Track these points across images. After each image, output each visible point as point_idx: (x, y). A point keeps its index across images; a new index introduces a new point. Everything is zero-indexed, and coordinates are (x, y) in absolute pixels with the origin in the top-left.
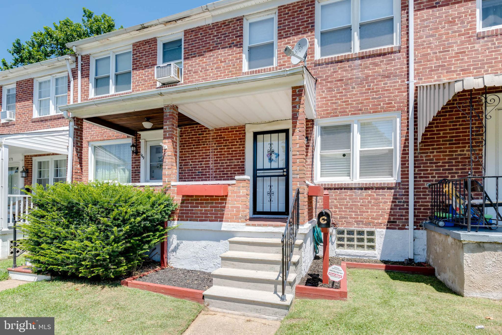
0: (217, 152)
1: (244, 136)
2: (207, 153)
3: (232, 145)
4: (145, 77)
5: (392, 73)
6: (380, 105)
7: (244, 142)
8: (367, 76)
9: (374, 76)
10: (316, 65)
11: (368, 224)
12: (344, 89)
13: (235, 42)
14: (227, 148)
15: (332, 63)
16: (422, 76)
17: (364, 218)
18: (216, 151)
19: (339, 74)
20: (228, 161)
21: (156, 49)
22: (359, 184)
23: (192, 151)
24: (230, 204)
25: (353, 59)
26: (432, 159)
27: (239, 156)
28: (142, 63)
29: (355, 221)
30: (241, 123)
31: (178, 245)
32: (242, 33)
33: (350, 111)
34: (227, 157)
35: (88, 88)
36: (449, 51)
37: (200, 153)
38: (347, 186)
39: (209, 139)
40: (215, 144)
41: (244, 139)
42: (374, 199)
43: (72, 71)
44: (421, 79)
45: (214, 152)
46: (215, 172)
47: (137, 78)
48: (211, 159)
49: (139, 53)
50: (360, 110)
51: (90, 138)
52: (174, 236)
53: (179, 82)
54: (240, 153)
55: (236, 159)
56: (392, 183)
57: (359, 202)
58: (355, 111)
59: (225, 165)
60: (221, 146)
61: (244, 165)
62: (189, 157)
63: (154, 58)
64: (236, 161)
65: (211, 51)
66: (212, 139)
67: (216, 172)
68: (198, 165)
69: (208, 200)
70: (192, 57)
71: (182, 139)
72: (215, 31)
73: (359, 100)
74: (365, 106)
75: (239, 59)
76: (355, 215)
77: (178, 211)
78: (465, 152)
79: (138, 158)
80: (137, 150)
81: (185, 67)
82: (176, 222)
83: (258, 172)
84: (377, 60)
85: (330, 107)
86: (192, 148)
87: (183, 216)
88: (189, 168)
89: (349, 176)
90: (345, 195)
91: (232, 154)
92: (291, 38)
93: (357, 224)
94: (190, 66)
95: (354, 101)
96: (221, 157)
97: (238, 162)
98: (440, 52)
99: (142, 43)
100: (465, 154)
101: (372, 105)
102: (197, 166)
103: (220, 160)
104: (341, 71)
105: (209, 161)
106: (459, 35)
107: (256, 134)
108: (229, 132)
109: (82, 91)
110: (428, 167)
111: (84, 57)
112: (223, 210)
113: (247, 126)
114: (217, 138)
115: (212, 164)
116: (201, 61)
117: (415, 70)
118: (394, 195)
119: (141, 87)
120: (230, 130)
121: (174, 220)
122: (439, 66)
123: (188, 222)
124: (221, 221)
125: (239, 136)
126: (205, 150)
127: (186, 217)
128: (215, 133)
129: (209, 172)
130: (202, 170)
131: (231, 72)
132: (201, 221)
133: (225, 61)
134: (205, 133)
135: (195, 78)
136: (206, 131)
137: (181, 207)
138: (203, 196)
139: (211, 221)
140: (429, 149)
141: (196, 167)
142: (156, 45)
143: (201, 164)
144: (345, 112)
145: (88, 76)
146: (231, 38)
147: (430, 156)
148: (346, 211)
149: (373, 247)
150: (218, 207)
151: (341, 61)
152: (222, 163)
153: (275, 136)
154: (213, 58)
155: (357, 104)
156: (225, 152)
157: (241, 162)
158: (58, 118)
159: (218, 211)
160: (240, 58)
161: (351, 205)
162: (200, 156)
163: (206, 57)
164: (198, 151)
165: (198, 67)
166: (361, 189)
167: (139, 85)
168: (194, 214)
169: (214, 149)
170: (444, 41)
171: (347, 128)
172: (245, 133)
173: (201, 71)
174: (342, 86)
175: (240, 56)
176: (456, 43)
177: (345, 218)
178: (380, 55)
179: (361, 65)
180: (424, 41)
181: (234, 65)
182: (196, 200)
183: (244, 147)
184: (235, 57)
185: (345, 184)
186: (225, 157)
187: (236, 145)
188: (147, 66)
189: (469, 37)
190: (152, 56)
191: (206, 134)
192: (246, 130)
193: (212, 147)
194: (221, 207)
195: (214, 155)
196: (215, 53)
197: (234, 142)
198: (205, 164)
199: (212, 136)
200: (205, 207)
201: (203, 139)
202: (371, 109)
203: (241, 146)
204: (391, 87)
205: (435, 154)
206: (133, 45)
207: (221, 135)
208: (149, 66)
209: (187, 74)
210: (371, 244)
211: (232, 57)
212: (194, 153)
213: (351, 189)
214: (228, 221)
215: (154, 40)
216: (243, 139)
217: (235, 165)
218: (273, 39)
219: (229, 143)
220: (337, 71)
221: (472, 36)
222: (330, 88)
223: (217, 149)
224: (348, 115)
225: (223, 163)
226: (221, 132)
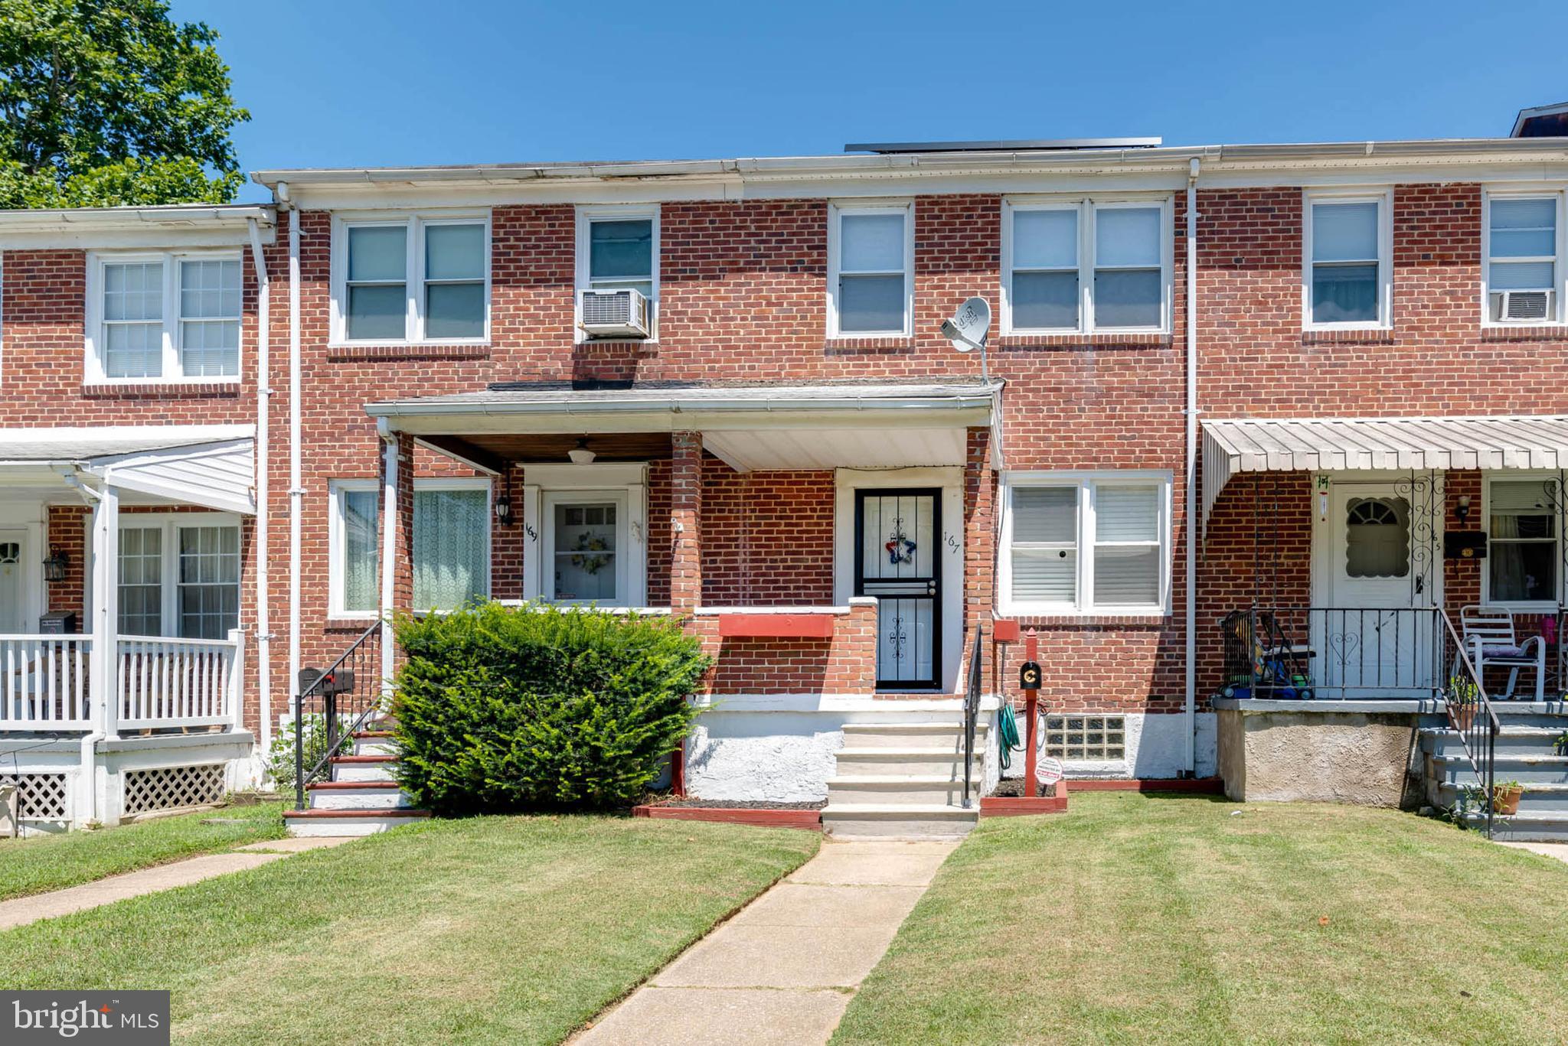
0: (758, 532)
1: (832, 497)
2: (731, 532)
3: (798, 518)
4: (536, 309)
5: (1156, 389)
6: (1134, 452)
7: (831, 510)
8: (1110, 389)
9: (1122, 389)
10: (1002, 349)
11: (1109, 704)
12: (1062, 410)
13: (806, 259)
14: (787, 525)
15: (1037, 348)
16: (1212, 402)
17: (1103, 692)
18: (755, 529)
19: (1053, 376)
20: (789, 557)
21: (570, 237)
22: (1092, 618)
24: (837, 656)
25: (1080, 348)
26: (1228, 572)
27: (817, 545)
28: (527, 267)
29: (1084, 699)
30: (826, 466)
31: (711, 749)
32: (825, 240)
33: (1075, 460)
34: (786, 546)
35: (327, 313)
36: (1256, 359)
38: (1068, 623)
39: (737, 498)
40: (753, 511)
41: (832, 503)
42: (1122, 650)
43: (265, 252)
44: (1209, 409)
45: (751, 532)
46: (752, 582)
47: (508, 309)
48: (741, 550)
49: (517, 240)
50: (1096, 459)
51: (337, 468)
52: (702, 730)
53: (644, 337)
54: (821, 538)
55: (809, 553)
56: (1155, 618)
57: (1092, 657)
58: (1084, 460)
59: (781, 565)
60: (771, 518)
61: (830, 567)
63: (566, 260)
64: (810, 557)
65: (740, 270)
66: (745, 498)
67: (756, 582)
69: (786, 646)
70: (684, 278)
71: (656, 491)
72: (753, 221)
73: (1092, 438)
74: (1105, 452)
75: (818, 304)
76: (1085, 685)
77: (713, 673)
78: (1282, 560)
79: (514, 535)
80: (510, 513)
81: (663, 301)
82: (707, 697)
83: (866, 585)
84: (1130, 356)
85: (1033, 445)
87: (726, 684)
89: (1073, 600)
90: (1065, 643)
91: (800, 539)
92: (946, 276)
93: (1089, 705)
94: (680, 299)
95: (1084, 438)
96: (770, 546)
97: (816, 560)
98: (1242, 359)
99: (525, 213)
100: (1282, 564)
101: (1119, 452)
103: (767, 553)
104: (1058, 370)
105: (737, 554)
106: (1275, 332)
107: (861, 495)
108: (790, 483)
109: (303, 320)
110: (1220, 586)
111: (309, 217)
112: (822, 669)
113: (840, 475)
114: (759, 497)
115: (744, 561)
116: (712, 292)
117: (1198, 388)
118: (1161, 642)
119: (523, 337)
120: (793, 479)
121: (701, 692)
122: (1241, 387)
123: (738, 696)
124: (819, 691)
125: (818, 497)
126: (725, 525)
127: (732, 684)
128: (753, 483)
129: (737, 582)
130: (715, 576)
131: (795, 332)
132: (769, 692)
133: (781, 304)
134: (724, 481)
135: (696, 334)
136: (727, 477)
137: (720, 662)
138: (774, 638)
139: (792, 692)
140: (1222, 550)
142: (573, 225)
143: (714, 561)
144: (1064, 460)
145: (324, 277)
146: (795, 248)
147: (1223, 565)
149: (1118, 753)
150: (810, 662)
151: (1057, 348)
152: (772, 561)
153: (907, 501)
154: (747, 291)
155: (1088, 445)
156: (779, 532)
157: (824, 560)
158: (203, 396)
159: (811, 669)
160: (821, 303)
161: (1077, 664)
162: (710, 540)
163: (728, 284)
165: (704, 306)
166: (1096, 628)
167: (518, 330)
168: (753, 677)
169: (752, 525)
170: (1250, 338)
171: (1068, 496)
172: (833, 490)
173: (713, 320)
174: (1058, 404)
175: (819, 297)
176: (1269, 345)
177: (1064, 691)
178: (1133, 347)
179: (1097, 362)
180: (1215, 333)
181: (803, 318)
182: (757, 647)
183: (830, 524)
184: (806, 297)
185: (1064, 618)
186: (780, 546)
187: (811, 517)
188: (541, 281)
189: (1290, 338)
190: (559, 253)
191: (728, 484)
192: (837, 484)
193: (745, 518)
194: (818, 662)
195: (751, 539)
196: (753, 278)
197: (805, 510)
198: (725, 561)
199: (746, 491)
200: (778, 662)
202: (1116, 459)
203: (824, 521)
204: (1155, 417)
205: (1233, 560)
206: (494, 213)
207: (771, 490)
208: (549, 280)
209: (671, 320)
210: (1116, 746)
211: (799, 297)
213: (1077, 628)
214: (833, 692)
215: (567, 212)
216: (828, 503)
217: (806, 567)
218: (902, 267)
219: (792, 510)
220: (1049, 369)
221: (1295, 338)
222: (1033, 404)
223: (759, 525)
224: (1071, 467)
225: (775, 561)
226: (768, 483)
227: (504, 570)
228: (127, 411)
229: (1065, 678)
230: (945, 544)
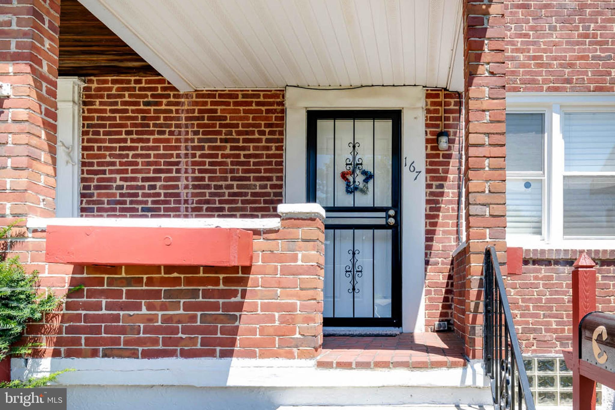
0: (201, 156)
1: (282, 119)
2: (171, 156)
3: (245, 140)
7: (281, 133)
9: (597, 6)
12: (533, 28)
14: (232, 148)
18: (198, 153)
20: (235, 183)
22: (566, 252)
23: (121, 149)
27: (266, 171)
29: (557, 339)
30: (276, 84)
33: (545, 81)
34: (232, 171)
37: (148, 156)
38: (539, 257)
39: (178, 119)
40: (196, 133)
41: (282, 126)
45: (194, 156)
46: (195, 209)
48: (183, 175)
50: (568, 81)
54: (270, 163)
55: (257, 179)
59: (227, 191)
60: (215, 140)
62: (113, 164)
64: (258, 183)
66: (187, 119)
67: (198, 209)
68: (143, 188)
71: (89, 111)
73: (564, 58)
74: (578, 73)
86: (125, 141)
88: (114, 195)
89: (540, 233)
91: (247, 163)
93: (562, 345)
95: (555, 58)
96: (214, 171)
97: (265, 187)
101: (593, 73)
102: (140, 192)
103: (211, 179)
105: (178, 179)
107: (313, 117)
108: (236, 104)
113: (290, 93)
114: (203, 118)
115: (186, 187)
120: (240, 99)
125: (266, 118)
126: (166, 148)
128: (196, 104)
129: (177, 209)
130: (154, 202)
134: (164, 101)
136: (168, 96)
141: (136, 195)
143: (153, 187)
144: (534, 81)
152: (217, 187)
155: (561, 65)
156: (223, 156)
157: (273, 187)
162: (149, 164)
164: (142, 148)
169: (194, 148)
172: (283, 111)
183: (280, 148)
185: (535, 251)
186: (225, 171)
187: (259, 140)
191: (169, 104)
192: (287, 103)
193: (186, 140)
195: (194, 163)
197: (253, 133)
198: (165, 187)
199: (188, 111)
201: (158, 118)
202: (590, 81)
203: (273, 145)
207: (215, 111)
212: (131, 153)
216: (277, 126)
217: (254, 194)
219: (239, 133)
223: (202, 148)
225: (220, 187)
226: (212, 103)
229: (536, 316)
230: (405, 171)
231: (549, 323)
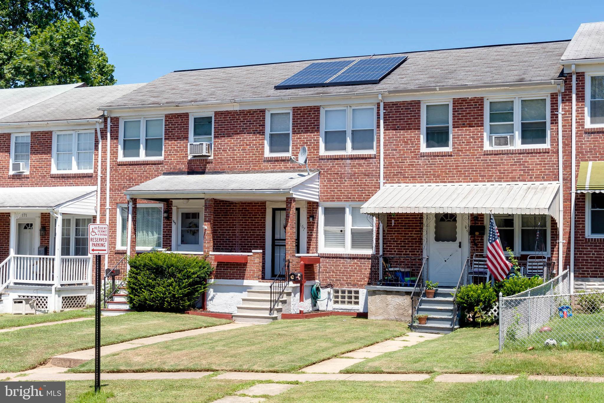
0: (242, 223)
1: (265, 211)
2: (234, 223)
3: (255, 218)
4: (177, 148)
5: (370, 173)
6: (362, 196)
7: (265, 215)
8: (355, 173)
9: (359, 173)
10: (320, 159)
11: (354, 285)
12: (339, 181)
13: (258, 129)
14: (251, 220)
15: (331, 159)
16: (389, 178)
17: (352, 281)
18: (241, 222)
19: (336, 169)
20: (252, 231)
21: (187, 123)
22: (348, 255)
23: (220, 220)
24: (249, 268)
25: (345, 159)
26: (394, 239)
27: (260, 228)
28: (175, 134)
29: (346, 283)
30: (263, 200)
31: (214, 296)
32: (264, 123)
33: (343, 198)
34: (251, 227)
35: (117, 150)
36: (404, 162)
37: (227, 223)
38: (340, 256)
39: (236, 211)
40: (241, 215)
42: (358, 266)
43: (101, 131)
44: (388, 180)
45: (240, 223)
46: (240, 239)
47: (169, 148)
48: (237, 229)
49: (172, 125)
50: (350, 198)
51: (119, 200)
52: (212, 290)
53: (209, 156)
54: (261, 225)
55: (258, 230)
56: (369, 255)
57: (348, 268)
58: (346, 198)
59: (249, 234)
60: (246, 218)
61: (264, 235)
62: (218, 225)
63: (186, 131)
64: (258, 231)
65: (238, 134)
66: (238, 211)
67: (241, 239)
68: (226, 232)
69: (234, 265)
70: (221, 137)
72: (242, 117)
73: (349, 191)
74: (353, 195)
75: (262, 145)
76: (346, 278)
77: (214, 272)
78: (413, 235)
79: (169, 223)
80: (168, 215)
81: (215, 144)
82: (213, 280)
83: (276, 241)
84: (362, 162)
85: (330, 193)
86: (221, 218)
87: (218, 276)
88: (218, 235)
89: (344, 247)
90: (340, 263)
91: (255, 225)
92: (302, 134)
93: (348, 285)
94: (219, 144)
95: (346, 191)
96: (246, 228)
97: (260, 232)
98: (399, 162)
99: (174, 116)
100: (413, 236)
101: (358, 195)
102: (225, 234)
103: (245, 230)
104: (338, 167)
105: (235, 230)
106: (411, 152)
107: (274, 210)
108: (252, 206)
109: (111, 152)
110: (392, 244)
111: (113, 119)
112: (244, 272)
113: (267, 203)
114: (243, 211)
115: (238, 232)
116: (229, 141)
117: (384, 173)
118: (372, 264)
119: (173, 157)
121: (211, 278)
122: (399, 172)
123: (221, 280)
124: (243, 279)
125: (261, 211)
126: (232, 220)
127: (220, 276)
128: (241, 206)
129: (235, 239)
130: (229, 237)
131: (254, 154)
132: (230, 279)
133: (250, 145)
134: (232, 205)
135: (224, 155)
137: (217, 269)
138: (231, 263)
139: (236, 279)
140: (392, 231)
141: (224, 235)
142: (188, 120)
143: (228, 232)
144: (339, 198)
145: (117, 138)
146: (255, 126)
147: (393, 236)
148: (340, 275)
149: (357, 303)
150: (241, 270)
151: (337, 159)
152: (247, 232)
154: (240, 141)
155: (347, 193)
156: (249, 223)
157: (262, 232)
158: (83, 177)
159: (241, 272)
160: (263, 144)
161: (343, 270)
162: (227, 225)
163: (234, 139)
164: (226, 220)
165: (227, 146)
166: (350, 258)
167: (172, 155)
168: (225, 274)
169: (240, 220)
170: (402, 155)
171: (342, 210)
172: (266, 208)
173: (229, 150)
174: (338, 178)
175: (262, 142)
176: (409, 157)
177: (339, 280)
178: (363, 158)
179: (351, 164)
180: (390, 153)
181: (257, 149)
182: (226, 265)
183: (264, 220)
184: (258, 142)
186: (249, 228)
187: (259, 218)
188: (179, 138)
189: (416, 155)
190: (184, 129)
192: (267, 206)
193: (238, 218)
194: (243, 270)
195: (240, 225)
196: (242, 136)
197: (257, 215)
198: (232, 232)
199: (239, 208)
200: (232, 270)
201: (230, 211)
202: (357, 198)
204: (370, 183)
205: (396, 235)
206: (165, 116)
207: (246, 208)
208: (181, 138)
209: (217, 151)
210: (357, 300)
211: (256, 142)
212: (223, 222)
213: (343, 258)
214: (248, 279)
215: (187, 115)
216: (264, 213)
217: (257, 235)
218: (289, 131)
219: (253, 215)
220: (335, 167)
221: (418, 155)
222: (330, 179)
223: (242, 220)
224: (342, 201)
225: (247, 233)
226: (246, 206)
227: (166, 234)
228: (63, 182)
230: (301, 227)
231: (343, 278)
